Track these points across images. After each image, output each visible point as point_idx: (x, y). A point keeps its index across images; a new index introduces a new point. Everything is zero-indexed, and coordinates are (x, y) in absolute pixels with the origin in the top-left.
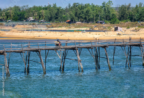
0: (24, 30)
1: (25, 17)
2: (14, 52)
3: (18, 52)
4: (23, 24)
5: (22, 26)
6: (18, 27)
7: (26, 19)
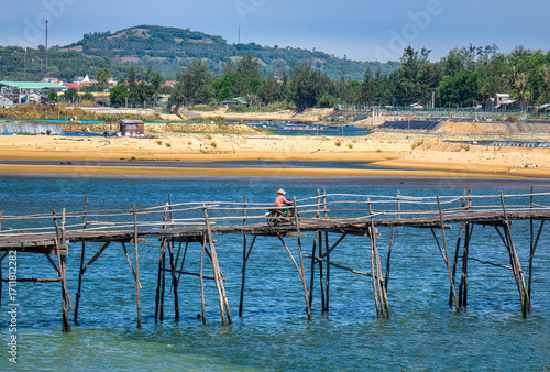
0: (472, 143)
1: (482, 91)
2: (407, 224)
3: (422, 226)
4: (469, 120)
5: (467, 125)
6: (449, 129)
7: (485, 101)
